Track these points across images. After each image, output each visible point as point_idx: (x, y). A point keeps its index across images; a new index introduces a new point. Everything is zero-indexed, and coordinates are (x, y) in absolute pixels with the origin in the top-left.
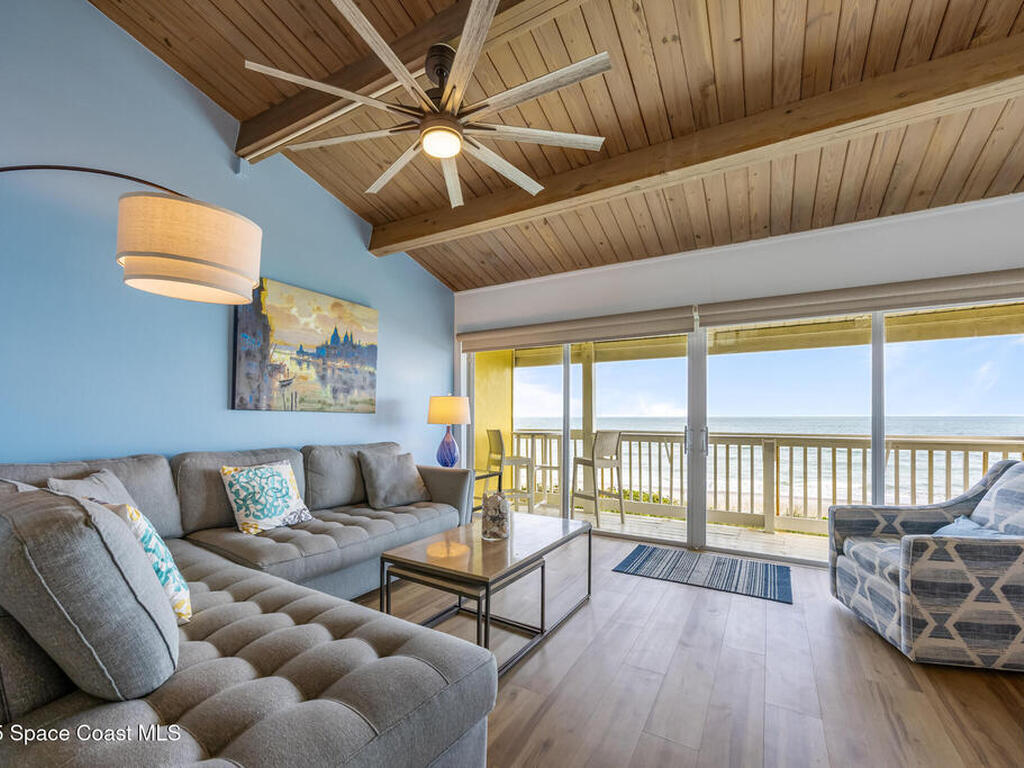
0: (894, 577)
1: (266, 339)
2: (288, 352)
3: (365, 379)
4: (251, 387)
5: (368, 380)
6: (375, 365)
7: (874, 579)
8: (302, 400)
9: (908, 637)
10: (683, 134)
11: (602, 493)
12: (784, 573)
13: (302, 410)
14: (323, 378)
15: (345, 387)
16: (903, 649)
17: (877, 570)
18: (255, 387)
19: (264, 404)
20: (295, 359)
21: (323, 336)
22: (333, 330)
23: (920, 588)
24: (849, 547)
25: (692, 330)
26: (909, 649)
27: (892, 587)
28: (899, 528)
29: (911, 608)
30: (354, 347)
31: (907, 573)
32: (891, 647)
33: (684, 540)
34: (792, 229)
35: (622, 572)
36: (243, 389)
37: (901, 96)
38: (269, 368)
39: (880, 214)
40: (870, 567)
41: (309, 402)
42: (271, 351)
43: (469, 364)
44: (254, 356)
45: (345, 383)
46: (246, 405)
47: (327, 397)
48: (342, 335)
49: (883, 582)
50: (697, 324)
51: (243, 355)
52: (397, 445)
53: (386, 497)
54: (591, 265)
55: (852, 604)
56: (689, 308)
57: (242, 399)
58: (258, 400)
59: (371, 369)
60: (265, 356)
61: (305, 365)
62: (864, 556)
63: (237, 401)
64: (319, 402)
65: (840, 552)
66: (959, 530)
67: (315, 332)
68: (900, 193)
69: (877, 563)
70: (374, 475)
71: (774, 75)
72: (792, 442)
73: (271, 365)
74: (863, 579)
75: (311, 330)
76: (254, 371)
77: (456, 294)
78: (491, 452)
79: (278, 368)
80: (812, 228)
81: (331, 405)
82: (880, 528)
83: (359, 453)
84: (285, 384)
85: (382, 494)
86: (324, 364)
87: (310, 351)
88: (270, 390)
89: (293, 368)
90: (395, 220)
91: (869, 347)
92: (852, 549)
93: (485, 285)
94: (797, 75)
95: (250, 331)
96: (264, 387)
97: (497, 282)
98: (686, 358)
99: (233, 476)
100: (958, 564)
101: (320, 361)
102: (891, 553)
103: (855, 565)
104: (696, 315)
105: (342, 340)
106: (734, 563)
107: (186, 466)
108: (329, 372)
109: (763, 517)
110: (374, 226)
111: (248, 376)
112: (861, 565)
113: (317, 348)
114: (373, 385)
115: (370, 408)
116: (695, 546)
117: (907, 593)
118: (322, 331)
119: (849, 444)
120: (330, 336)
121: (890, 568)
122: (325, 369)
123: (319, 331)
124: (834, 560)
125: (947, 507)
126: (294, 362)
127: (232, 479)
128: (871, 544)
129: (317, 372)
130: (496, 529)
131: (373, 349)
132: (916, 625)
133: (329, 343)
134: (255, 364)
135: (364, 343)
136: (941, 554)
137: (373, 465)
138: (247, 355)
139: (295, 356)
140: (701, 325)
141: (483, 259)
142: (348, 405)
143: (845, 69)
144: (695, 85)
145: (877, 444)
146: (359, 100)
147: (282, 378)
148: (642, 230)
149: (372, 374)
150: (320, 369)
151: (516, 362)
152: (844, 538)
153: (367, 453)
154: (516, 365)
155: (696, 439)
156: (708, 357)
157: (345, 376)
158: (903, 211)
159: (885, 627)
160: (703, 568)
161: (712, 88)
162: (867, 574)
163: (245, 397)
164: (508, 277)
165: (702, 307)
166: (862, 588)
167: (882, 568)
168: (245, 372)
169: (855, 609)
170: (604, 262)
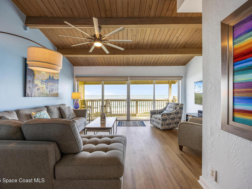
0: (160, 119)
1: (34, 77)
2: (39, 81)
3: (56, 88)
4: (30, 90)
5: (57, 88)
6: (58, 85)
7: (157, 120)
8: (42, 94)
9: (161, 127)
10: (132, 49)
11: (108, 113)
12: (143, 122)
13: (42, 96)
14: (47, 88)
15: (52, 90)
16: (161, 129)
17: (157, 119)
18: (31, 90)
19: (33, 95)
20: (41, 83)
21: (47, 77)
22: (49, 75)
23: (163, 120)
24: (153, 116)
25: (128, 81)
26: (162, 128)
27: (159, 121)
28: (158, 113)
29: (162, 123)
30: (54, 80)
31: (161, 118)
32: (159, 129)
33: (126, 119)
34: (144, 66)
35: (119, 126)
36: (28, 91)
37: (161, 53)
38: (34, 85)
39: (155, 66)
40: (156, 118)
41: (44, 94)
42: (35, 80)
43: (77, 84)
44: (31, 82)
45: (52, 89)
46: (29, 95)
47: (48, 93)
48: (51, 76)
49: (158, 120)
50: (129, 80)
51: (28, 82)
52: (66, 104)
53: (68, 117)
54: (109, 66)
55: (154, 124)
56: (128, 77)
57: (28, 94)
58: (32, 94)
59: (57, 85)
60: (33, 82)
61: (43, 84)
62: (156, 117)
63: (27, 94)
64: (46, 94)
65: (152, 117)
66: (165, 112)
67: (45, 75)
68: (158, 63)
69: (157, 118)
70: (64, 112)
71: (147, 45)
72: (140, 100)
73: (35, 84)
74: (155, 120)
75: (44, 75)
76: (31, 86)
77: (74, 67)
78: (81, 105)
79: (36, 85)
80: (146, 66)
81: (49, 95)
82: (156, 113)
83: (59, 107)
84: (38, 90)
85: (67, 116)
86: (47, 84)
87: (44, 81)
88: (35, 91)
89: (40, 85)
90: (65, 49)
91: (153, 85)
92: (154, 116)
93: (83, 66)
94: (149, 46)
95: (30, 75)
96: (33, 90)
97: (86, 66)
98: (127, 85)
99: (35, 115)
100: (166, 116)
101: (46, 83)
102: (159, 116)
103: (154, 119)
104: (129, 78)
105: (51, 78)
106: (135, 122)
107: (20, 113)
108: (48, 86)
109: (136, 114)
110: (58, 48)
111: (29, 87)
112: (155, 118)
113: (46, 80)
114: (58, 89)
115: (57, 95)
116: (128, 120)
117: (161, 121)
118: (47, 75)
119: (150, 100)
120: (49, 77)
121: (159, 118)
122: (47, 85)
123: (46, 75)
124: (151, 119)
125: (163, 109)
126: (40, 84)
127: (35, 116)
128: (156, 115)
129: (46, 86)
130: (104, 120)
131: (58, 80)
132: (162, 125)
133: (48, 79)
134: (31, 84)
135: (56, 79)
136: (165, 115)
137: (64, 110)
138: (29, 82)
139: (40, 82)
140: (130, 80)
141: (85, 61)
142: (52, 95)
143: (155, 47)
144: (136, 43)
145: (154, 100)
146: (73, 27)
147: (38, 88)
148: (121, 61)
149: (58, 87)
150: (46, 85)
151: (85, 83)
152: (152, 115)
153: (61, 107)
154: (85, 84)
155: (128, 100)
156: (130, 85)
157: (52, 87)
158: (158, 66)
159: (158, 126)
160: (131, 123)
161: (138, 44)
162: (156, 120)
163: (28, 93)
164: (90, 65)
165: (130, 77)
166: (155, 122)
167: (158, 118)
168: (29, 86)
169: (154, 125)
170: (112, 66)
